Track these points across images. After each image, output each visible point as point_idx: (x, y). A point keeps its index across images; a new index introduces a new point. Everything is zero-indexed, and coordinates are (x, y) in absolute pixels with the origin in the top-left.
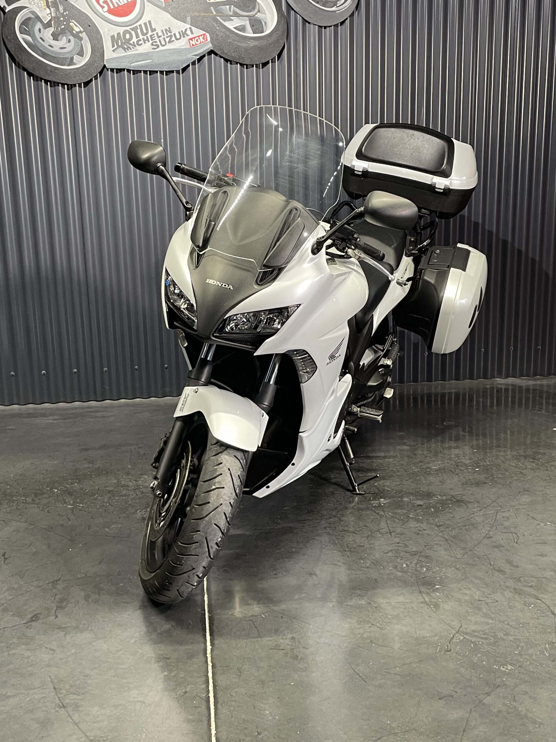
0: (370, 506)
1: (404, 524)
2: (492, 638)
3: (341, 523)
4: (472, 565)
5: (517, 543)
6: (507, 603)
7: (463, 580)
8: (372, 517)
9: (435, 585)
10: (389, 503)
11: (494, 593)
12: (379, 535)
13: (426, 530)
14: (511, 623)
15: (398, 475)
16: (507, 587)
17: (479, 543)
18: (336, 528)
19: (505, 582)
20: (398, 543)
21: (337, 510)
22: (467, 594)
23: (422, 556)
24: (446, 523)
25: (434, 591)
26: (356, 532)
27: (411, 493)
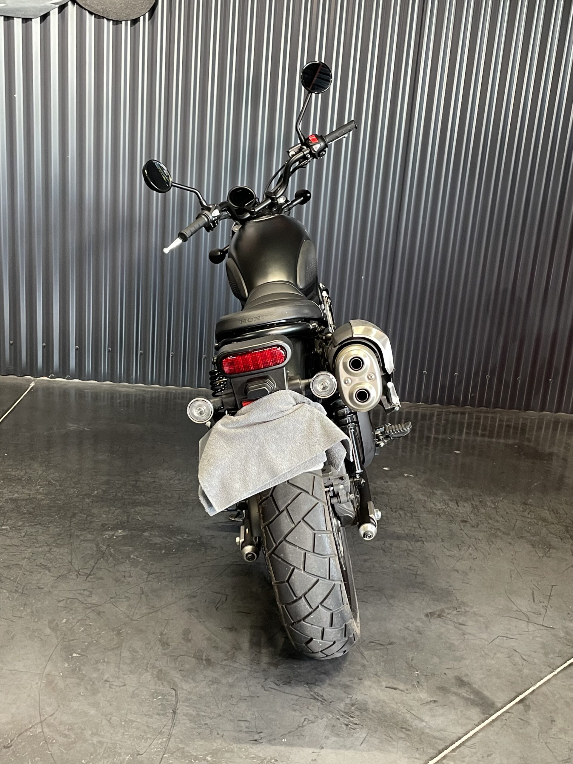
0: (100, 536)
1: (114, 566)
2: (73, 736)
3: (48, 555)
4: (141, 630)
5: (217, 609)
6: (134, 689)
7: (113, 649)
8: (88, 552)
9: (75, 653)
10: (124, 537)
11: (131, 672)
12: (74, 576)
13: (132, 577)
14: (113, 718)
15: (166, 502)
16: (154, 667)
17: (174, 603)
18: (35, 560)
19: (156, 660)
20: (85, 590)
21: (59, 538)
22: (99, 670)
23: (95, 612)
24: (163, 571)
25: (67, 660)
26: (52, 569)
27: (160, 527)
